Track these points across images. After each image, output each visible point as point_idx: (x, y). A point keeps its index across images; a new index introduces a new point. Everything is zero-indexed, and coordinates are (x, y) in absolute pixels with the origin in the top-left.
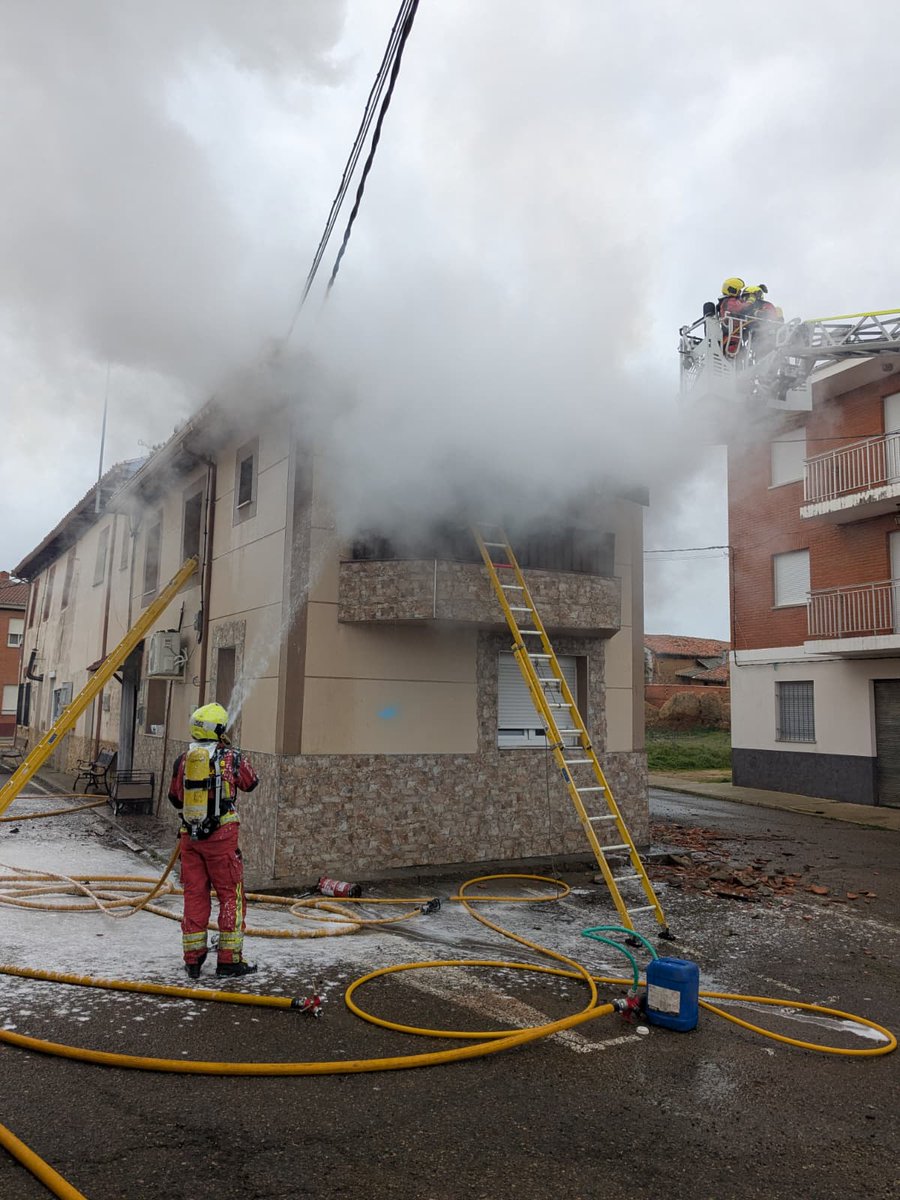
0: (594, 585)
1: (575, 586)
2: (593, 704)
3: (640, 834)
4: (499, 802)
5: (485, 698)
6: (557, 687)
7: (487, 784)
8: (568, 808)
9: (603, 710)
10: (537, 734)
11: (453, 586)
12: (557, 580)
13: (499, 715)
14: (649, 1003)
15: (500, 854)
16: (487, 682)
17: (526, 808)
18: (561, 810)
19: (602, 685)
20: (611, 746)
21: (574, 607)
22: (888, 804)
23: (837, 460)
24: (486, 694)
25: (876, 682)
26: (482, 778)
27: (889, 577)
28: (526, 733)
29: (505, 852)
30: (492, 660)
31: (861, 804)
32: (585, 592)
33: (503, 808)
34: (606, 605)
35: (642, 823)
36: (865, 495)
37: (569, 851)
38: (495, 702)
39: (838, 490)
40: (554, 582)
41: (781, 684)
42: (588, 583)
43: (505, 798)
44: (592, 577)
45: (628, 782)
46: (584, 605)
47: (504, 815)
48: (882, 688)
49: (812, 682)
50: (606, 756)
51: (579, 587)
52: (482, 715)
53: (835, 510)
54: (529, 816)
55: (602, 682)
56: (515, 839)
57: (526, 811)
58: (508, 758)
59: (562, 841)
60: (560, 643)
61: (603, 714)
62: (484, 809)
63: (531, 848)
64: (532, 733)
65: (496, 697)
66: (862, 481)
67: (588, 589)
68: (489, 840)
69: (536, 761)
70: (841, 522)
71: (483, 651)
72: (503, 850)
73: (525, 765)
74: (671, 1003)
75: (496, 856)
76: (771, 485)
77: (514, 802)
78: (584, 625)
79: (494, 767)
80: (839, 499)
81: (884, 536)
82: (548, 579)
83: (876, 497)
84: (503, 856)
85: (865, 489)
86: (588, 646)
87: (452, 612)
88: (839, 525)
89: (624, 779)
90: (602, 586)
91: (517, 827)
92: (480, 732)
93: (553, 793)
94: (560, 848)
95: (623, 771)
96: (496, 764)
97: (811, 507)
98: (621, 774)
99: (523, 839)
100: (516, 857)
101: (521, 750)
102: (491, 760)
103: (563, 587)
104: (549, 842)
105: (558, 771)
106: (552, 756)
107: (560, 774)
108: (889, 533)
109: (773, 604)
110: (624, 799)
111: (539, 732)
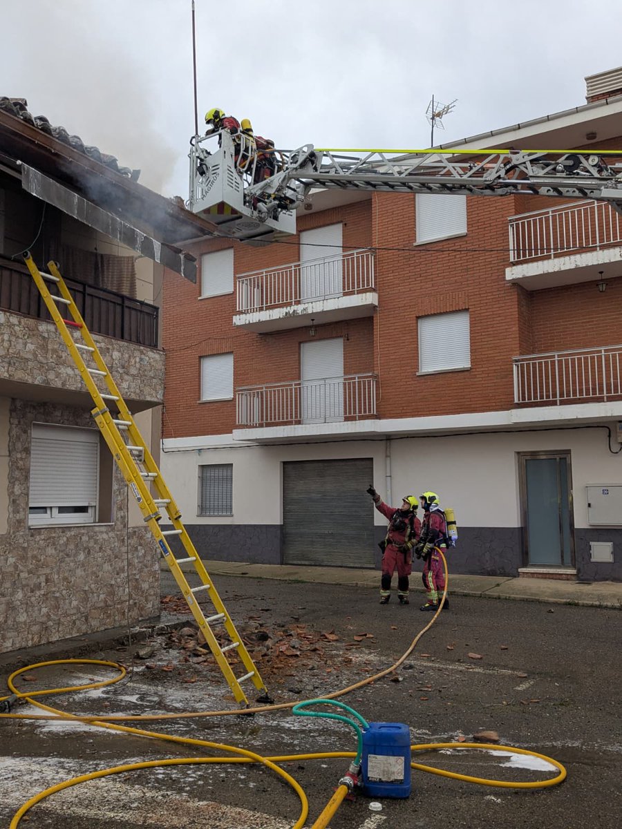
0: (143, 357)
1: (127, 356)
2: (117, 480)
3: (153, 605)
4: (28, 586)
5: (17, 474)
6: (139, 456)
7: (16, 567)
8: (93, 586)
10: (60, 512)
11: (10, 341)
12: (110, 347)
13: (31, 492)
14: (369, 775)
15: (27, 641)
16: (19, 456)
17: (54, 589)
18: (86, 588)
20: (131, 521)
21: (126, 377)
22: (291, 562)
23: (267, 278)
24: (18, 468)
25: (285, 463)
26: (11, 560)
27: (299, 379)
28: (49, 511)
29: (32, 639)
30: (25, 432)
31: (270, 564)
32: (136, 362)
33: (32, 591)
34: (151, 378)
35: (154, 594)
36: (291, 310)
37: (92, 630)
38: (27, 478)
39: (267, 303)
40: (108, 349)
41: (202, 467)
42: (137, 354)
43: (35, 580)
44: (142, 348)
45: (144, 556)
47: (33, 599)
48: (289, 467)
49: (232, 465)
50: (127, 531)
51: (130, 357)
52: (13, 492)
53: (264, 320)
54: (56, 598)
56: (43, 623)
57: (54, 592)
58: (38, 538)
59: (86, 620)
62: (12, 594)
63: (58, 631)
64: (55, 511)
65: (28, 471)
66: (287, 297)
67: (138, 360)
68: (16, 627)
69: (65, 539)
70: (262, 332)
71: (16, 422)
72: (30, 636)
73: (54, 544)
74: (396, 770)
75: (24, 644)
76: (200, 296)
77: (43, 584)
78: (133, 396)
79: (24, 548)
80: (268, 311)
81: (297, 345)
82: (103, 345)
83: (299, 312)
84: (30, 643)
85: (290, 304)
87: (8, 371)
88: (260, 334)
89: (141, 552)
90: (149, 358)
91: (44, 610)
92: (11, 509)
93: (79, 572)
94: (84, 627)
95: (141, 545)
96: (26, 545)
97: (243, 316)
98: (139, 548)
99: (51, 623)
100: (43, 642)
101: (51, 529)
102: (21, 541)
103: (116, 354)
104: (74, 622)
105: (85, 548)
106: (80, 533)
107: (86, 551)
108: (300, 343)
109: (199, 399)
110: (140, 572)
111: (62, 510)
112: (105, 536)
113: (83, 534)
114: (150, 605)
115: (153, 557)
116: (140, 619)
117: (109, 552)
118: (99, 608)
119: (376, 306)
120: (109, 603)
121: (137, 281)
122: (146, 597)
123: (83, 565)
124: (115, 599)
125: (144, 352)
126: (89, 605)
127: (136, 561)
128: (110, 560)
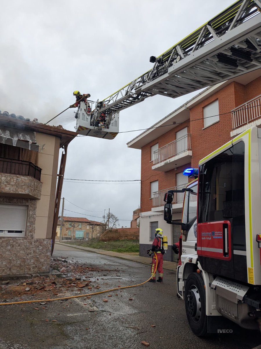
1: (9, 178)
2: (30, 222)
3: (46, 268)
8: (14, 258)
9: (34, 224)
10: (8, 232)
18: (11, 259)
19: (35, 216)
20: (36, 236)
21: (8, 185)
28: (4, 232)
34: (22, 186)
35: (47, 264)
36: (166, 162)
41: (152, 223)
42: (15, 178)
44: (18, 176)
45: (42, 249)
46: (12, 185)
49: (158, 222)
50: (33, 240)
53: (159, 166)
55: (35, 214)
59: (10, 270)
60: (17, 200)
61: (34, 225)
64: (6, 232)
70: (165, 171)
76: (150, 161)
78: (12, 192)
80: (160, 163)
83: (169, 162)
85: (166, 160)
86: (29, 202)
89: (41, 248)
90: (22, 179)
93: (8, 253)
94: (8, 273)
95: (41, 245)
98: (40, 246)
103: (3, 178)
104: (4, 270)
105: (11, 245)
106: (9, 240)
107: (12, 246)
108: (176, 174)
109: (150, 197)
110: (40, 255)
111: (9, 232)
112: (22, 241)
113: (10, 240)
114: (44, 267)
115: (47, 250)
116: (39, 272)
117: (23, 247)
118: (17, 266)
119: (191, 156)
120: (22, 265)
121: (39, 154)
122: (42, 264)
123: (10, 250)
124: (25, 264)
125: (19, 177)
126: (11, 265)
127: (38, 251)
128: (24, 250)
